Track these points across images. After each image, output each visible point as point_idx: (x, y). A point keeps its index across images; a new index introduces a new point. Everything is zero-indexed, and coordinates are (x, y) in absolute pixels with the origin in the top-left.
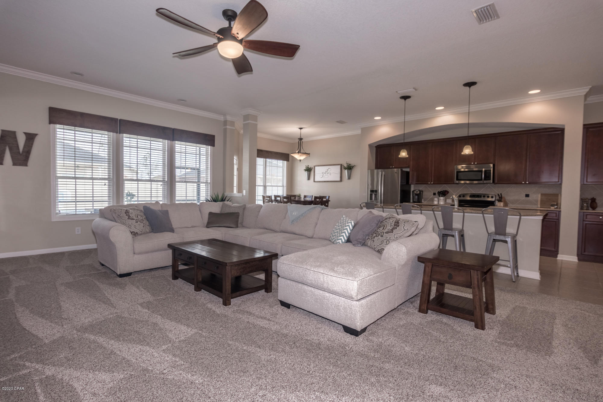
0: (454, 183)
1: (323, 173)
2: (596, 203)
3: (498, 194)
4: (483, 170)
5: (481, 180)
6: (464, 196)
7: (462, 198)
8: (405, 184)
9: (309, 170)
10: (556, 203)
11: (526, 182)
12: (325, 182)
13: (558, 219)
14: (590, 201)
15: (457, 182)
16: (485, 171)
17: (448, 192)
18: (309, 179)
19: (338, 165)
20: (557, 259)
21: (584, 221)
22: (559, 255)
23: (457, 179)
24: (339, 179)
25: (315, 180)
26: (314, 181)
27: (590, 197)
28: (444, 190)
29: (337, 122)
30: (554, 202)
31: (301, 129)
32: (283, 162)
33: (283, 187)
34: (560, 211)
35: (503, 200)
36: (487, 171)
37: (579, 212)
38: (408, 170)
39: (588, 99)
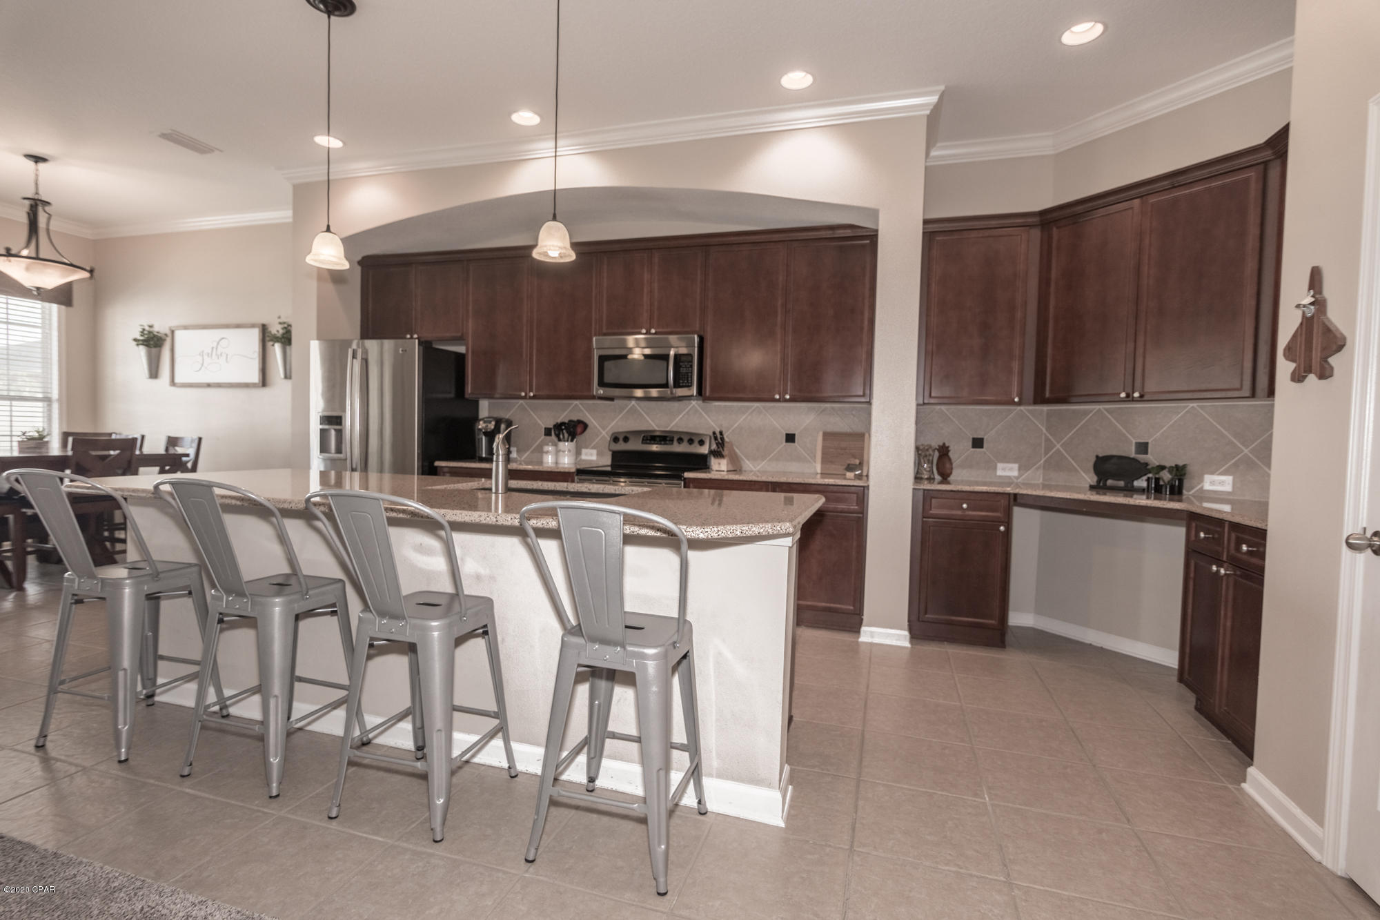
0: (593, 398)
1: (202, 354)
2: (950, 459)
3: (714, 433)
4: (672, 353)
5: (666, 386)
6: (626, 439)
7: (621, 446)
8: (452, 395)
9: (153, 342)
10: (857, 462)
11: (784, 396)
12: (209, 385)
13: (862, 513)
14: (937, 454)
15: (601, 392)
16: (676, 356)
17: (585, 426)
18: (154, 373)
19: (253, 326)
20: (857, 642)
21: (924, 517)
22: (864, 629)
23: (602, 384)
24: (255, 377)
25: (177, 380)
26: (173, 383)
27: (936, 443)
28: (575, 419)
29: (164, 136)
30: (854, 457)
31: (38, 159)
32: (43, 308)
33: (46, 404)
34: (868, 487)
35: (725, 452)
36: (683, 359)
37: (914, 489)
38: (461, 349)
39: (934, 153)
